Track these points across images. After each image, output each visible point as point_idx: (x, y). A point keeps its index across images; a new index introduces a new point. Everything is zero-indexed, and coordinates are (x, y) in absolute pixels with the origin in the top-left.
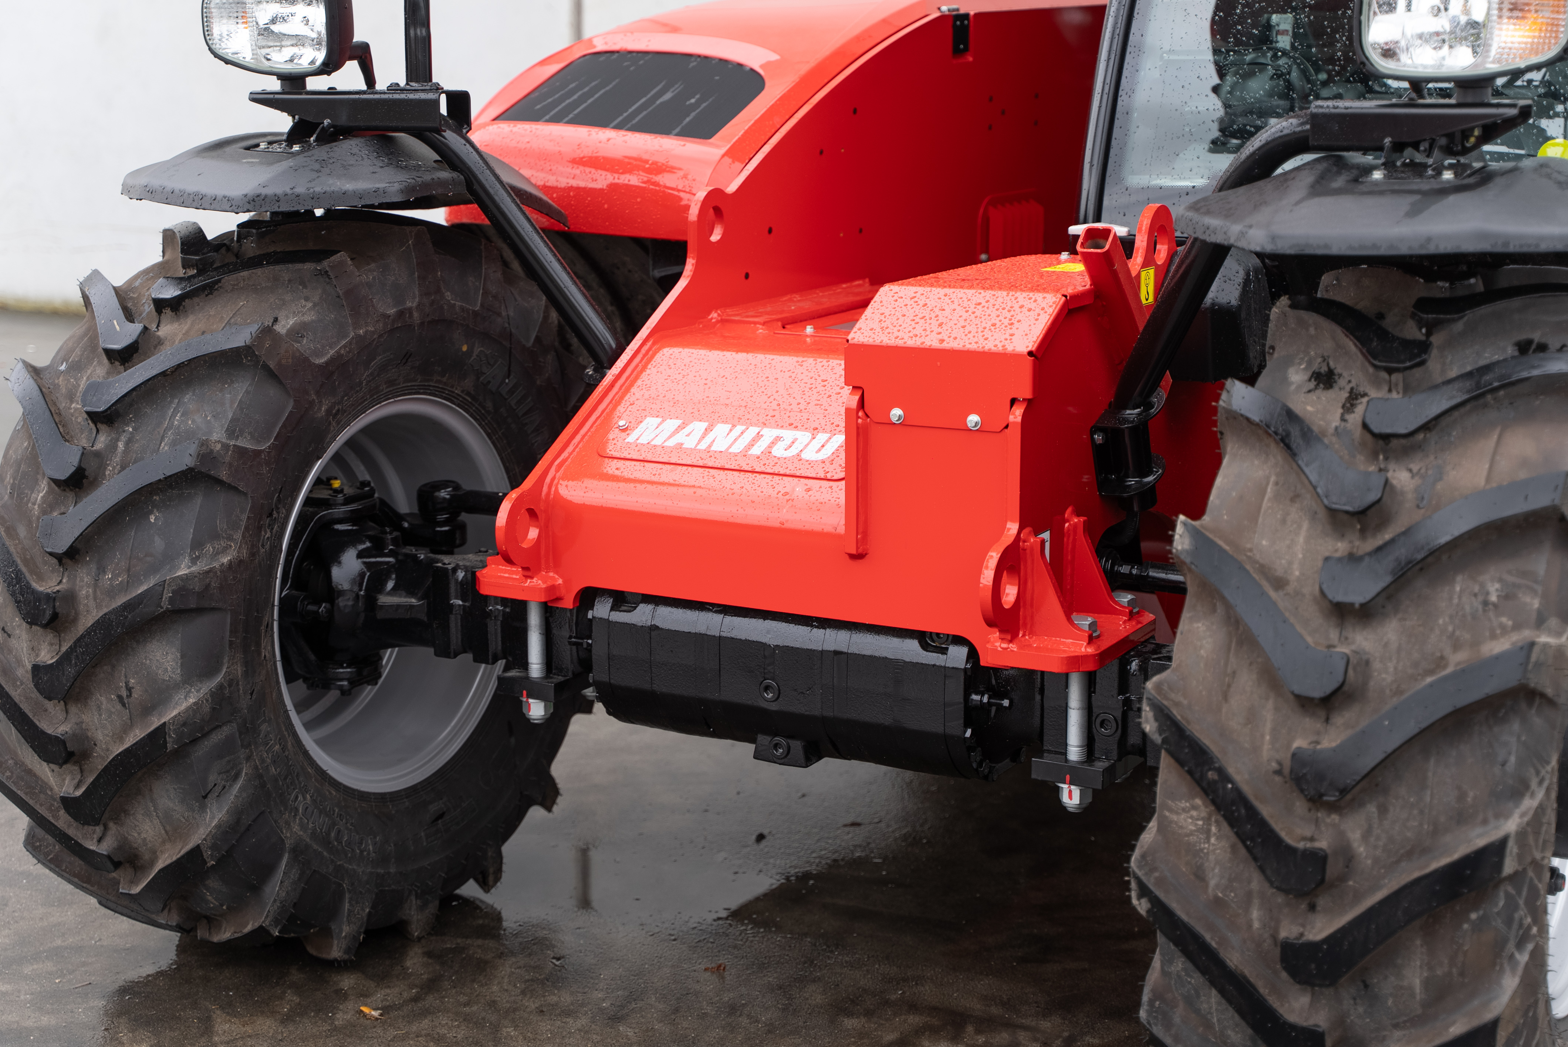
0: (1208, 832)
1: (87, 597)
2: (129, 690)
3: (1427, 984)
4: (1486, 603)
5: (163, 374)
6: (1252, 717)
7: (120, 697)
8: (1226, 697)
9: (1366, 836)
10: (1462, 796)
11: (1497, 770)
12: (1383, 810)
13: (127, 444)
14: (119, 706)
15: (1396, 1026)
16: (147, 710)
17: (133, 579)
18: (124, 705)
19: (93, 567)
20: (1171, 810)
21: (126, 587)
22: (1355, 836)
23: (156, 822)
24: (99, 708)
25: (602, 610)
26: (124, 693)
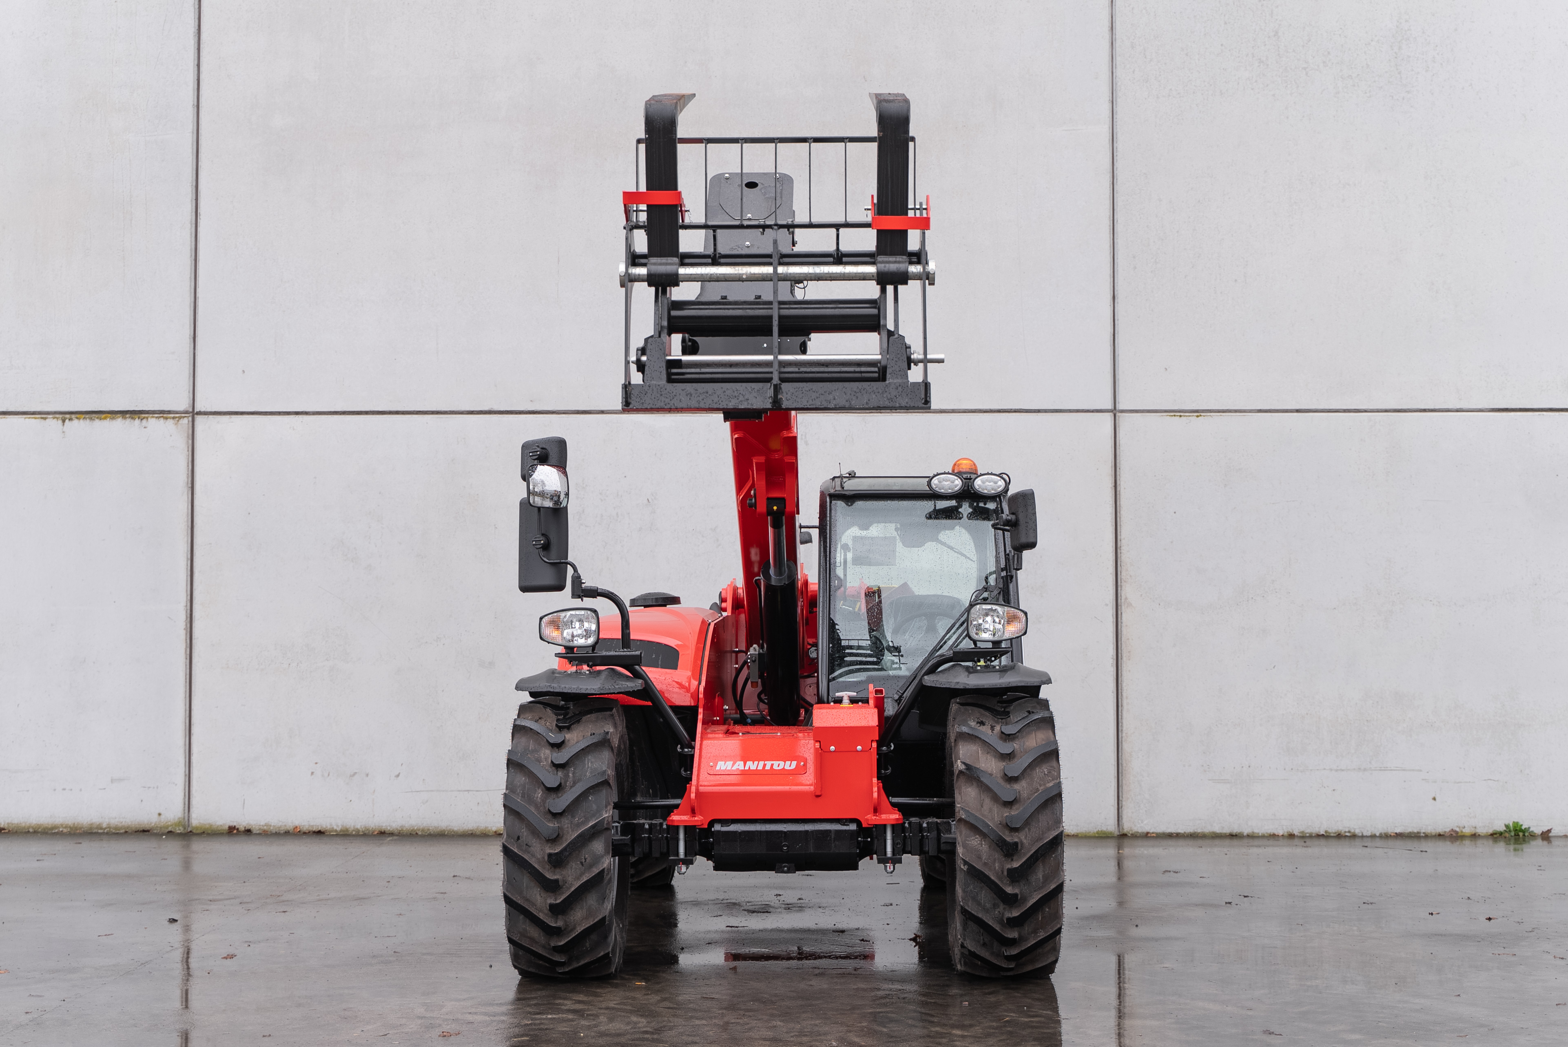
0: (982, 844)
1: (568, 828)
2: (585, 859)
3: (1043, 876)
4: (1045, 774)
5: (583, 749)
6: (991, 810)
7: (582, 863)
8: (982, 806)
9: (1026, 838)
10: (1048, 824)
11: (1055, 816)
12: (1029, 830)
13: (573, 773)
14: (581, 866)
15: (1035, 891)
16: (591, 866)
17: (587, 820)
18: (583, 865)
19: (570, 817)
20: (968, 841)
21: (584, 823)
22: (1023, 838)
23: (585, 911)
24: (571, 868)
25: (717, 827)
26: (584, 861)
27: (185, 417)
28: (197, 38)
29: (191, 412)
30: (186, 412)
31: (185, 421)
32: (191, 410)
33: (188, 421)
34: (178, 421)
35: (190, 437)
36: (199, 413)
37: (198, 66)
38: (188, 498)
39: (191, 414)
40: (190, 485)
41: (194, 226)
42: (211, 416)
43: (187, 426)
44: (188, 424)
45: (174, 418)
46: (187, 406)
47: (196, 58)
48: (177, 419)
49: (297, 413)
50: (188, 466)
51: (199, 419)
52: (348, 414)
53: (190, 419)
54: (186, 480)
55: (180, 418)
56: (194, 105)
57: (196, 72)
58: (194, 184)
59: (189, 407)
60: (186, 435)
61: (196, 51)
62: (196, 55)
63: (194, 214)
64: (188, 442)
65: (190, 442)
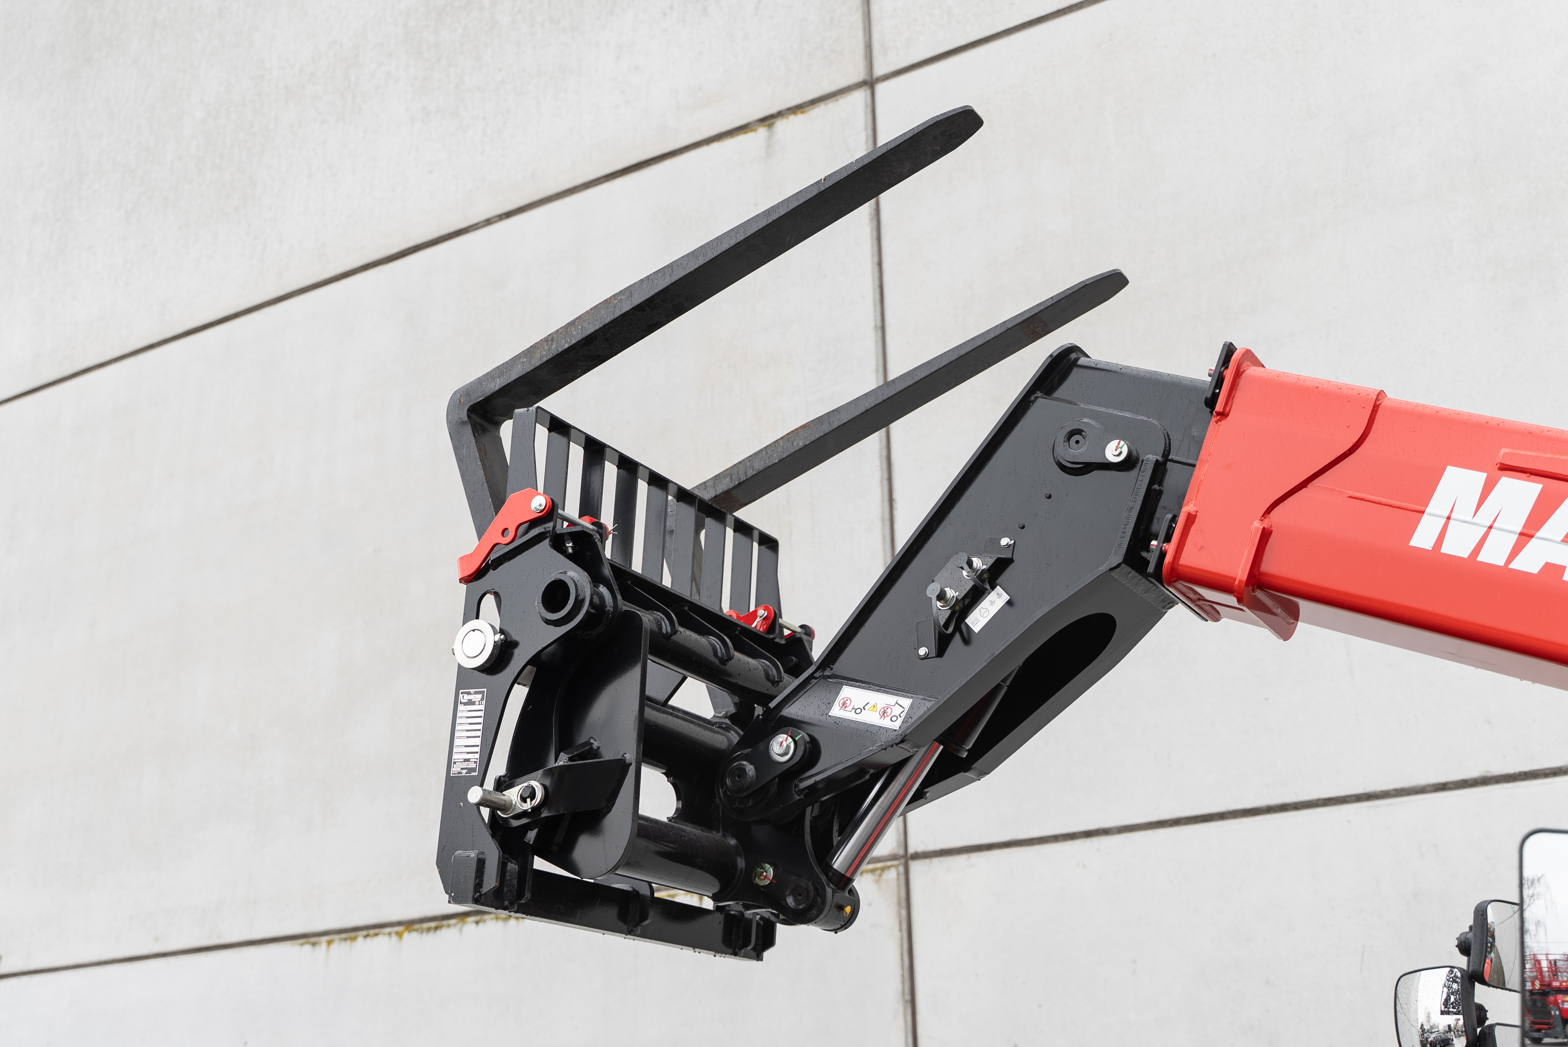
27: (893, 866)
28: (875, 222)
29: (902, 857)
30: (894, 857)
31: (892, 875)
32: (901, 852)
33: (898, 874)
34: (880, 875)
35: (904, 903)
36: (917, 856)
37: (880, 264)
38: (906, 1022)
39: (902, 861)
40: (908, 997)
41: (888, 523)
42: (936, 861)
43: (895, 883)
44: (898, 879)
45: (873, 871)
46: (895, 845)
47: (876, 254)
48: (878, 872)
49: (1088, 834)
50: (902, 960)
51: (916, 867)
52: (1185, 824)
53: (901, 869)
54: (900, 986)
55: (883, 869)
56: (876, 326)
57: (877, 275)
58: (885, 453)
59: (899, 846)
60: (895, 900)
61: (875, 242)
62: (876, 248)
63: (887, 503)
64: (899, 914)
65: (904, 912)
